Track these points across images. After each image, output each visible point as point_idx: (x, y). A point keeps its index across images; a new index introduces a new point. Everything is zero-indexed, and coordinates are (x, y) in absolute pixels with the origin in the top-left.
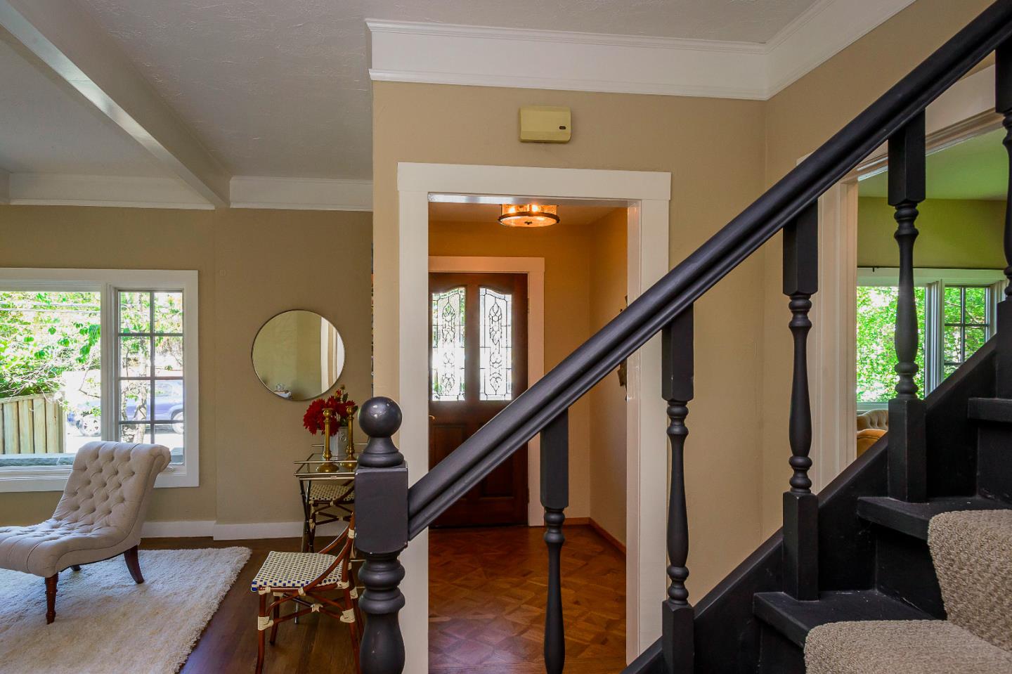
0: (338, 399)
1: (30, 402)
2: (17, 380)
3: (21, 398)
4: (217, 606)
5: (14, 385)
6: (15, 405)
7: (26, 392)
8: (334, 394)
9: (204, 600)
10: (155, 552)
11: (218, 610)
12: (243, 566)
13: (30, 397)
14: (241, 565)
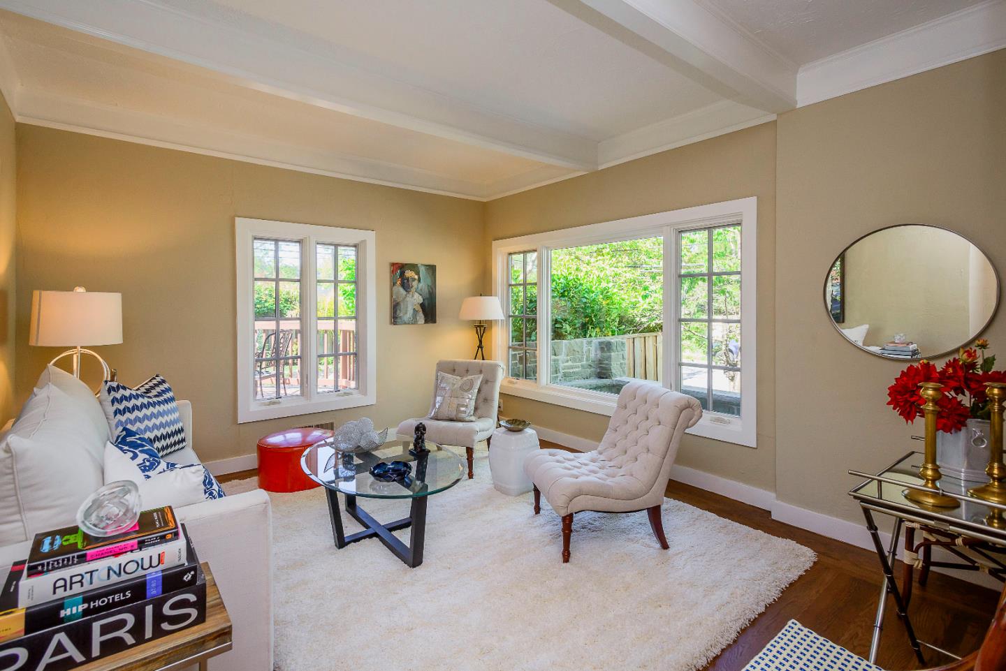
0: (973, 365)
1: (655, 338)
2: (644, 320)
3: (647, 334)
4: (734, 636)
5: (641, 323)
6: (643, 340)
7: (650, 330)
8: (962, 357)
9: (718, 616)
10: (698, 511)
11: (735, 641)
12: (796, 578)
13: (654, 334)
14: (794, 575)
